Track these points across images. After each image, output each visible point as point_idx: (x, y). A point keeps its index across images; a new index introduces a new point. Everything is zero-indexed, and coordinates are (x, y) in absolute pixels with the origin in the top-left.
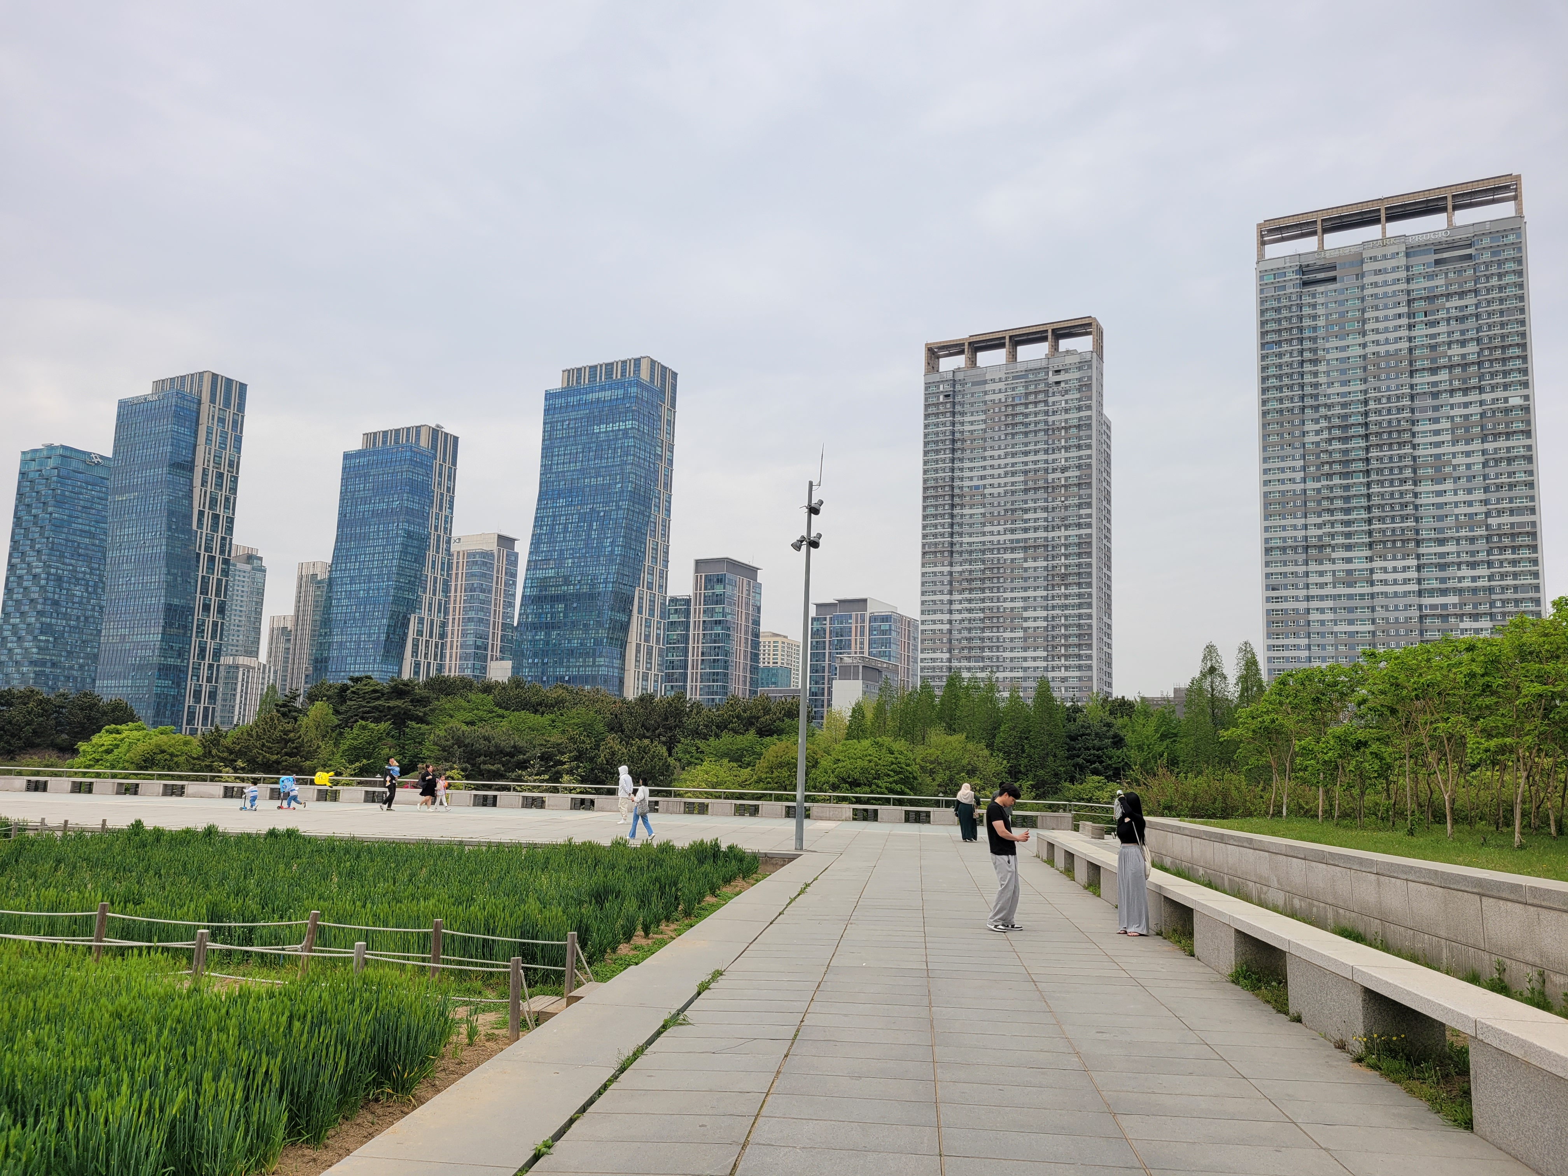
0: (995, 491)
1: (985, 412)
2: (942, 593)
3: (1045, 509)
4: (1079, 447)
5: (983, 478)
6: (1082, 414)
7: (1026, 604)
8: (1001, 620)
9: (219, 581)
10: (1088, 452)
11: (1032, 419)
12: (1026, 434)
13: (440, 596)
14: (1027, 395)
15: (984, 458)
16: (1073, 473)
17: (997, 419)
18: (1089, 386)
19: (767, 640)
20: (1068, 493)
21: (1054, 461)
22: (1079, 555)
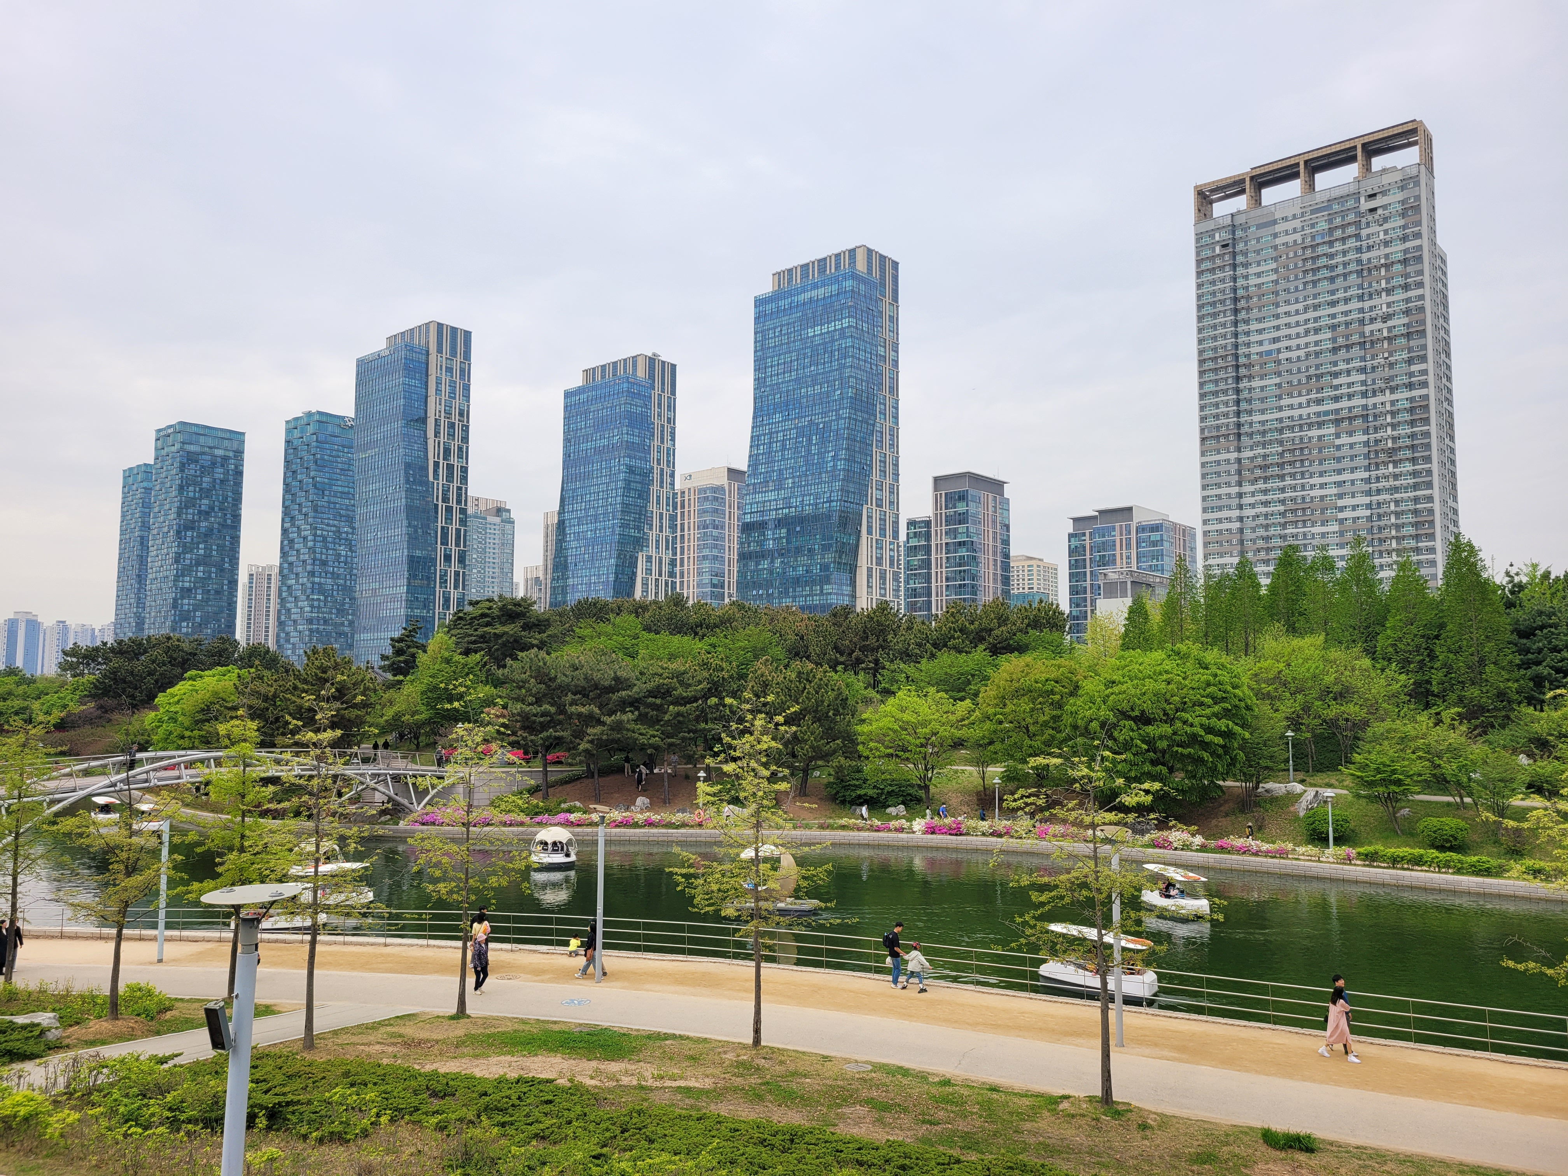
0: (1294, 355)
1: (1275, 259)
2: (1228, 484)
3: (1363, 370)
4: (1406, 287)
5: (1275, 340)
6: (1409, 244)
7: (1341, 490)
8: (1308, 512)
9: (458, 531)
10: (1419, 292)
11: (1339, 259)
12: (1332, 279)
13: (666, 532)
14: (1331, 230)
15: (1277, 316)
16: (1399, 321)
17: (1291, 266)
18: (1417, 209)
19: (1021, 564)
20: (1393, 347)
21: (1371, 309)
22: (1412, 423)
